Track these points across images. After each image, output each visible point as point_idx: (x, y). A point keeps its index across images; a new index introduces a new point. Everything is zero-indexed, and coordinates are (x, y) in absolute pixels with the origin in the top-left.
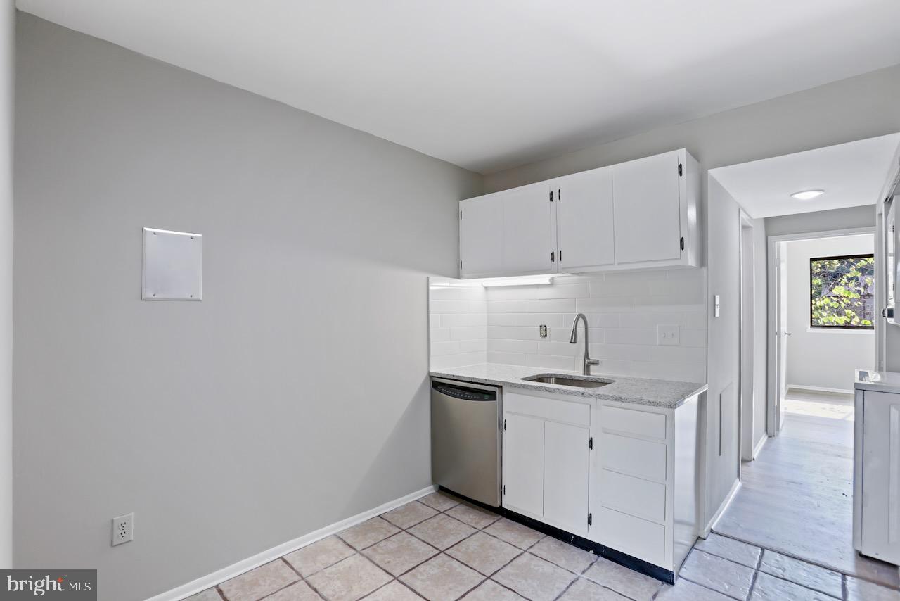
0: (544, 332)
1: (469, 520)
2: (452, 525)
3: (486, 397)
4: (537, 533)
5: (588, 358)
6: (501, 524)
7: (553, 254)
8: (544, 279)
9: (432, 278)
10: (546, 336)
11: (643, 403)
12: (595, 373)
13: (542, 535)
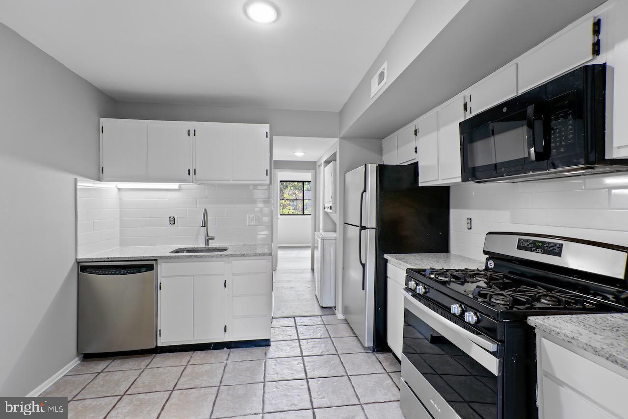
0: (173, 221)
1: (131, 367)
2: (117, 376)
3: (143, 269)
4: (187, 353)
5: (208, 236)
6: (158, 359)
7: (189, 170)
8: (175, 186)
9: (79, 178)
10: (174, 224)
11: (256, 256)
12: (213, 244)
13: (191, 353)
